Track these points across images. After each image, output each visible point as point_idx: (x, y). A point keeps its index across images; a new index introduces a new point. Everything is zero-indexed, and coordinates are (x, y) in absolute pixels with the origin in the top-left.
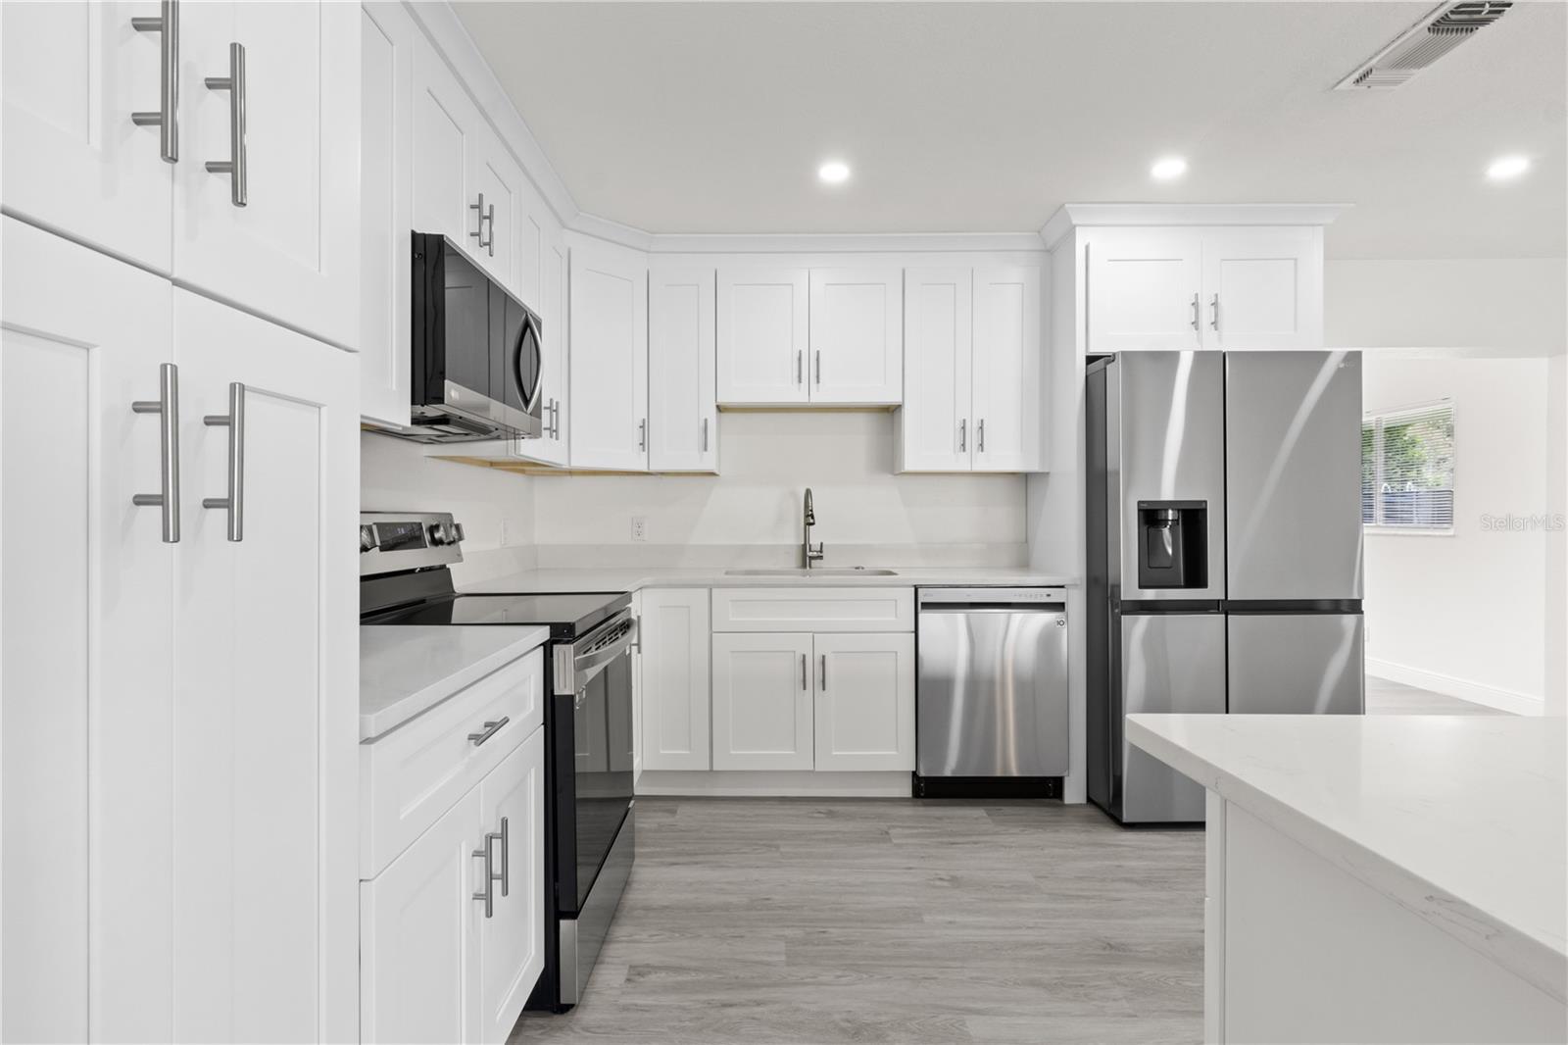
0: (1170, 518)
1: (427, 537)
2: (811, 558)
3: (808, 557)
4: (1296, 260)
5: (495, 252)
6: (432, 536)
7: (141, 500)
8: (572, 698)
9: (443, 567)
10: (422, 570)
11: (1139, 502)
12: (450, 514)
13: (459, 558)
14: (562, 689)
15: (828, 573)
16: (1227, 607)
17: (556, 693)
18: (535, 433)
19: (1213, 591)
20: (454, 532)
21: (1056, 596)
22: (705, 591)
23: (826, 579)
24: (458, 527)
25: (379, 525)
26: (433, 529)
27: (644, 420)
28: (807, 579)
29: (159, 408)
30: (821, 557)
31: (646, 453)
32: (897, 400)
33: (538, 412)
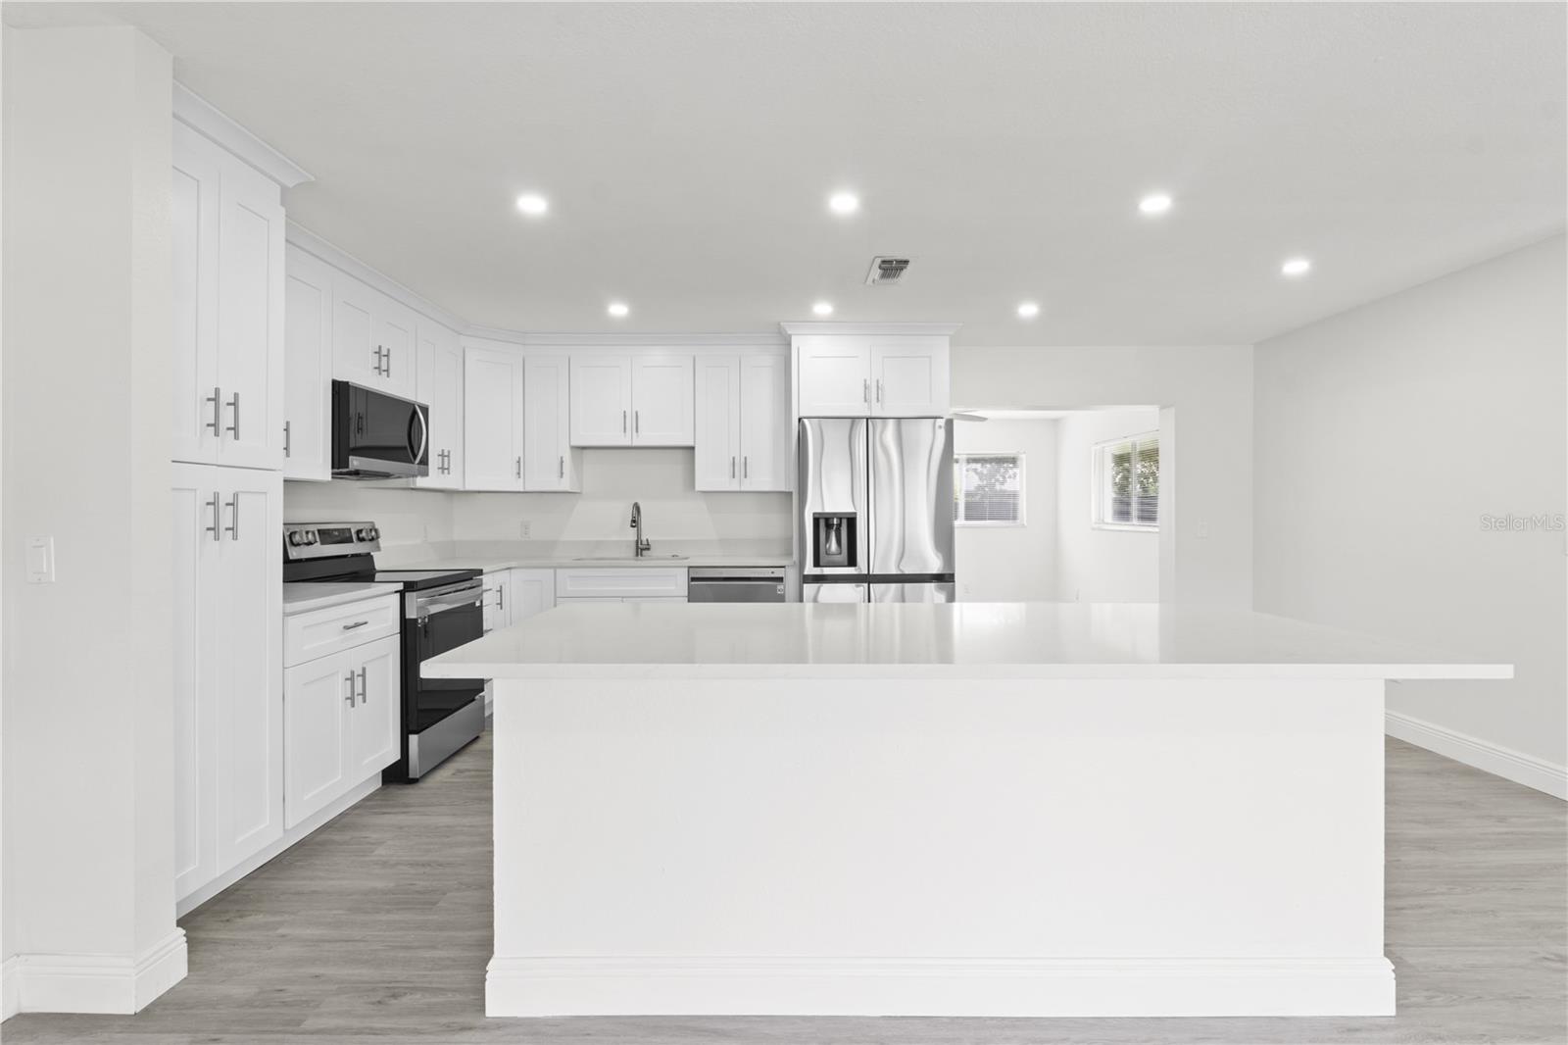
0: (835, 522)
1: (354, 537)
2: (642, 550)
3: (641, 548)
4: (930, 357)
5: (391, 375)
6: (358, 535)
7: (208, 529)
8: (416, 620)
9: (369, 554)
10: (353, 555)
11: (814, 514)
12: (372, 523)
13: (378, 548)
14: (411, 614)
15: (658, 559)
16: (868, 579)
17: (407, 617)
18: (425, 474)
19: (862, 568)
20: (373, 533)
21: (778, 573)
22: (552, 571)
23: (652, 563)
24: (376, 531)
25: (319, 531)
26: (359, 532)
27: (519, 458)
28: (639, 563)
29: (214, 504)
30: (648, 549)
31: (521, 480)
32: (691, 444)
33: (425, 462)
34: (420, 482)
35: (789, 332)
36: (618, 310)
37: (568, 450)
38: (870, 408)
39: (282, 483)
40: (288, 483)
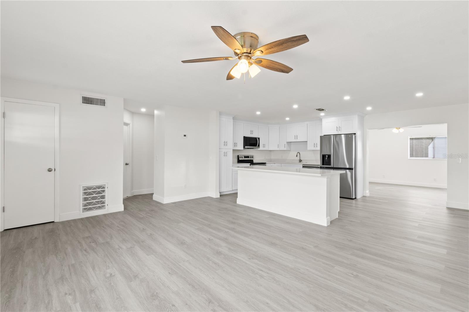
0: (327, 156)
3: (300, 161)
5: (253, 134)
6: (250, 157)
9: (252, 160)
10: (250, 160)
11: (322, 155)
12: (252, 155)
16: (333, 168)
19: (332, 166)
20: (253, 157)
25: (244, 156)
27: (278, 144)
31: (278, 148)
32: (306, 141)
33: (259, 146)
34: (259, 149)
35: (321, 118)
36: (287, 119)
37: (286, 142)
38: (338, 132)
39: (232, 150)
40: (233, 150)
